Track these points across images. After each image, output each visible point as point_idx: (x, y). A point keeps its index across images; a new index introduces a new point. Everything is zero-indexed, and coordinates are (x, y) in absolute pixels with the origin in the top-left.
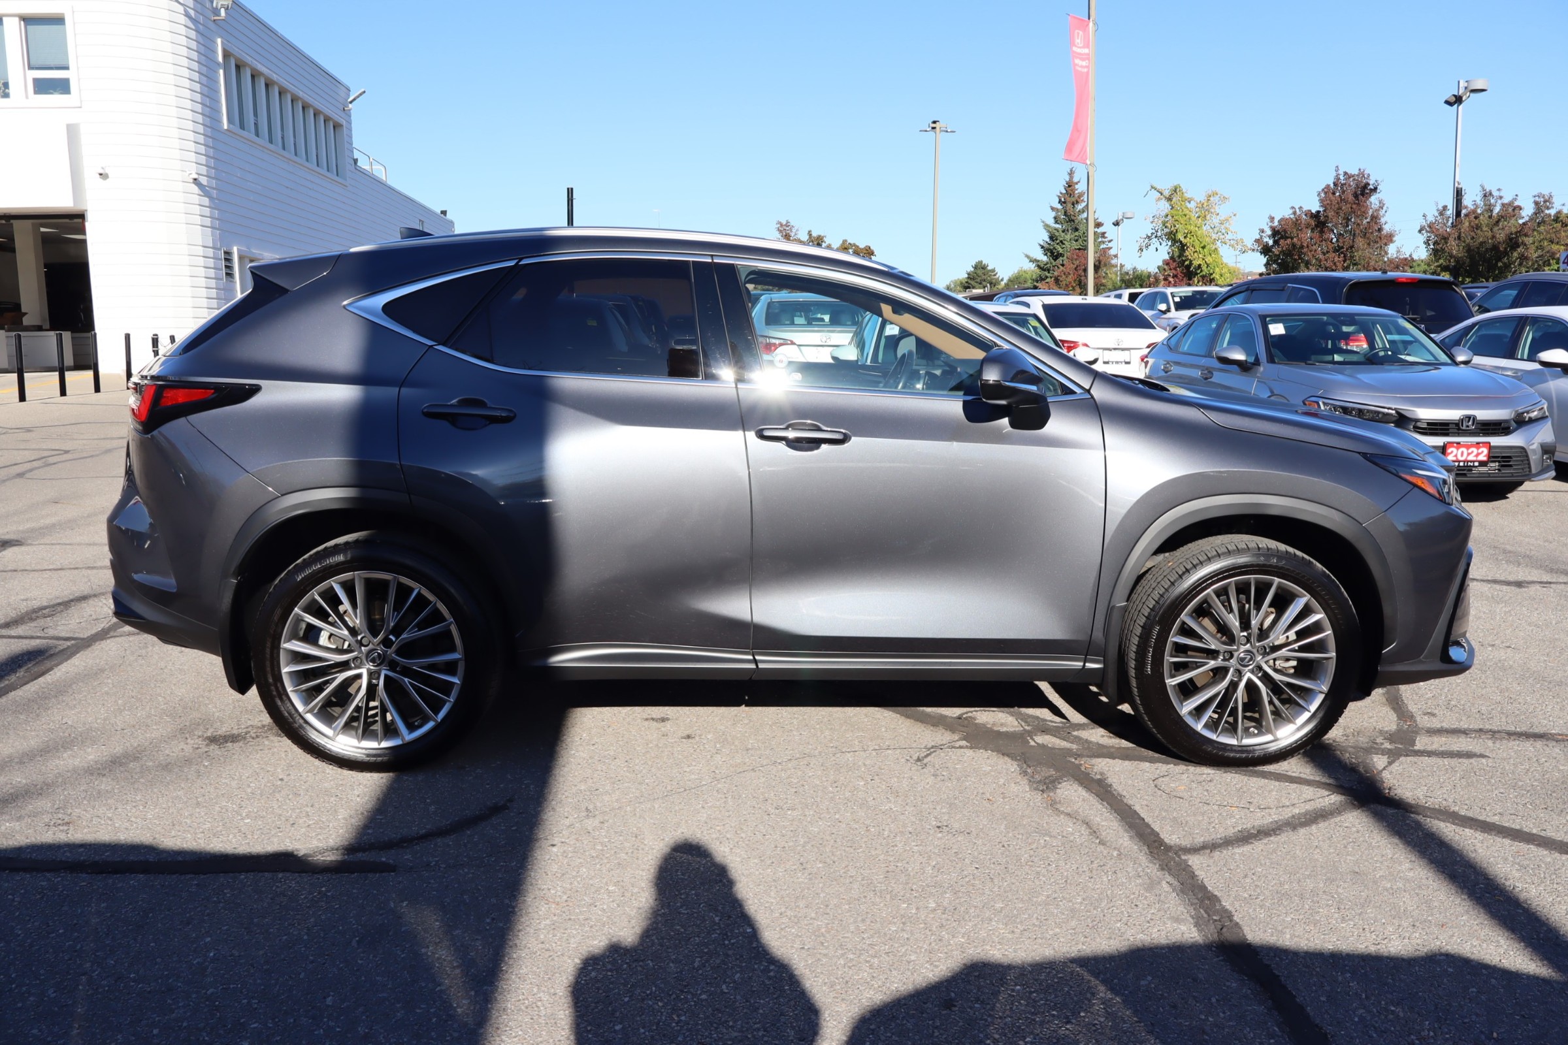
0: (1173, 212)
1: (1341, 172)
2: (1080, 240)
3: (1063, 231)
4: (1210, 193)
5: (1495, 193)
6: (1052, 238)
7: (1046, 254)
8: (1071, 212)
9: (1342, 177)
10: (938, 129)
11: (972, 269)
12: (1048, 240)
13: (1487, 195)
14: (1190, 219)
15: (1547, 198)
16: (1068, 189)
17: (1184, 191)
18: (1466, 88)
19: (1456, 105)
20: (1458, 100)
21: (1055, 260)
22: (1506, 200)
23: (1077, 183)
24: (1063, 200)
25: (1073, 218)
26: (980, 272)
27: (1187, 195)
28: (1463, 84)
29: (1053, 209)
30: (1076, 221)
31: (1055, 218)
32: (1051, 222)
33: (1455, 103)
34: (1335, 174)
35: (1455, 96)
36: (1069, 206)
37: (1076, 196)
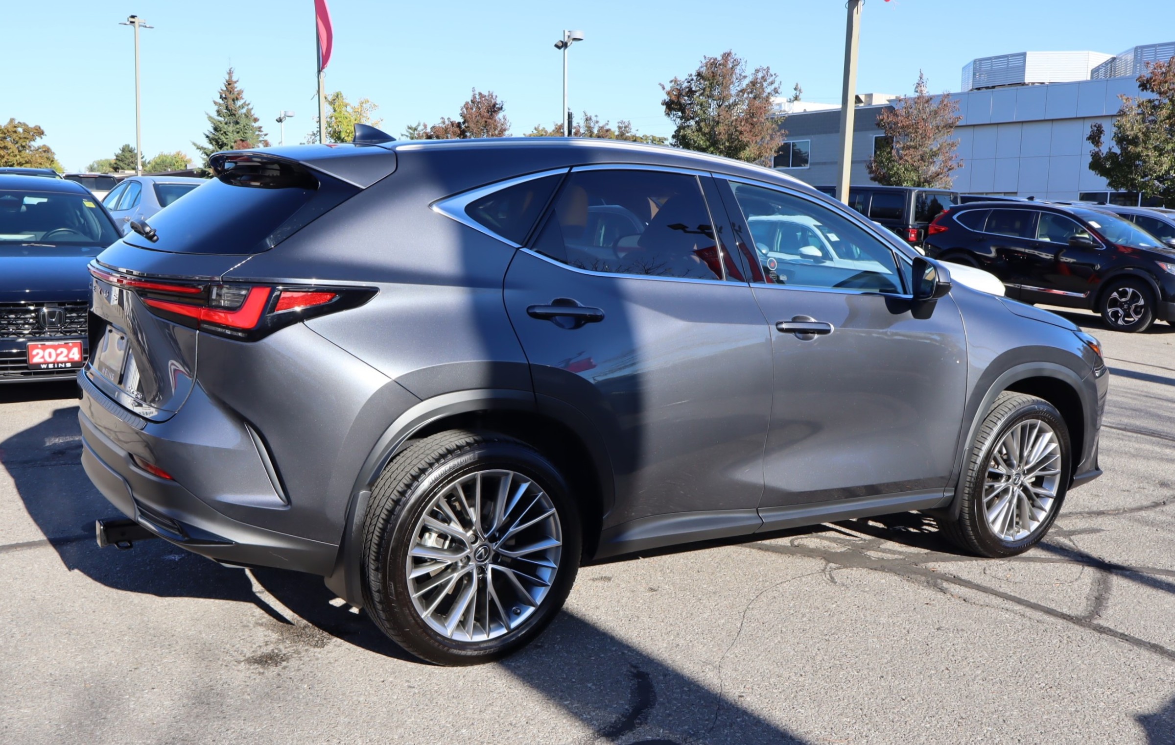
0: (336, 114)
1: (477, 92)
2: (241, 132)
3: (226, 124)
4: (363, 100)
5: (594, 119)
6: (216, 129)
7: (211, 143)
8: (231, 107)
9: (477, 97)
10: (137, 24)
11: (120, 152)
12: (213, 131)
13: (588, 119)
14: (350, 121)
15: (626, 124)
16: (228, 87)
17: (344, 97)
18: (569, 37)
19: (563, 49)
20: (564, 45)
21: (221, 148)
22: (601, 124)
23: (235, 82)
24: (224, 96)
25: (234, 112)
26: (128, 155)
27: (346, 101)
28: (567, 34)
29: (215, 103)
30: (237, 116)
31: (218, 111)
32: (214, 114)
33: (562, 47)
34: (472, 94)
35: (562, 42)
36: (230, 102)
37: (236, 93)
